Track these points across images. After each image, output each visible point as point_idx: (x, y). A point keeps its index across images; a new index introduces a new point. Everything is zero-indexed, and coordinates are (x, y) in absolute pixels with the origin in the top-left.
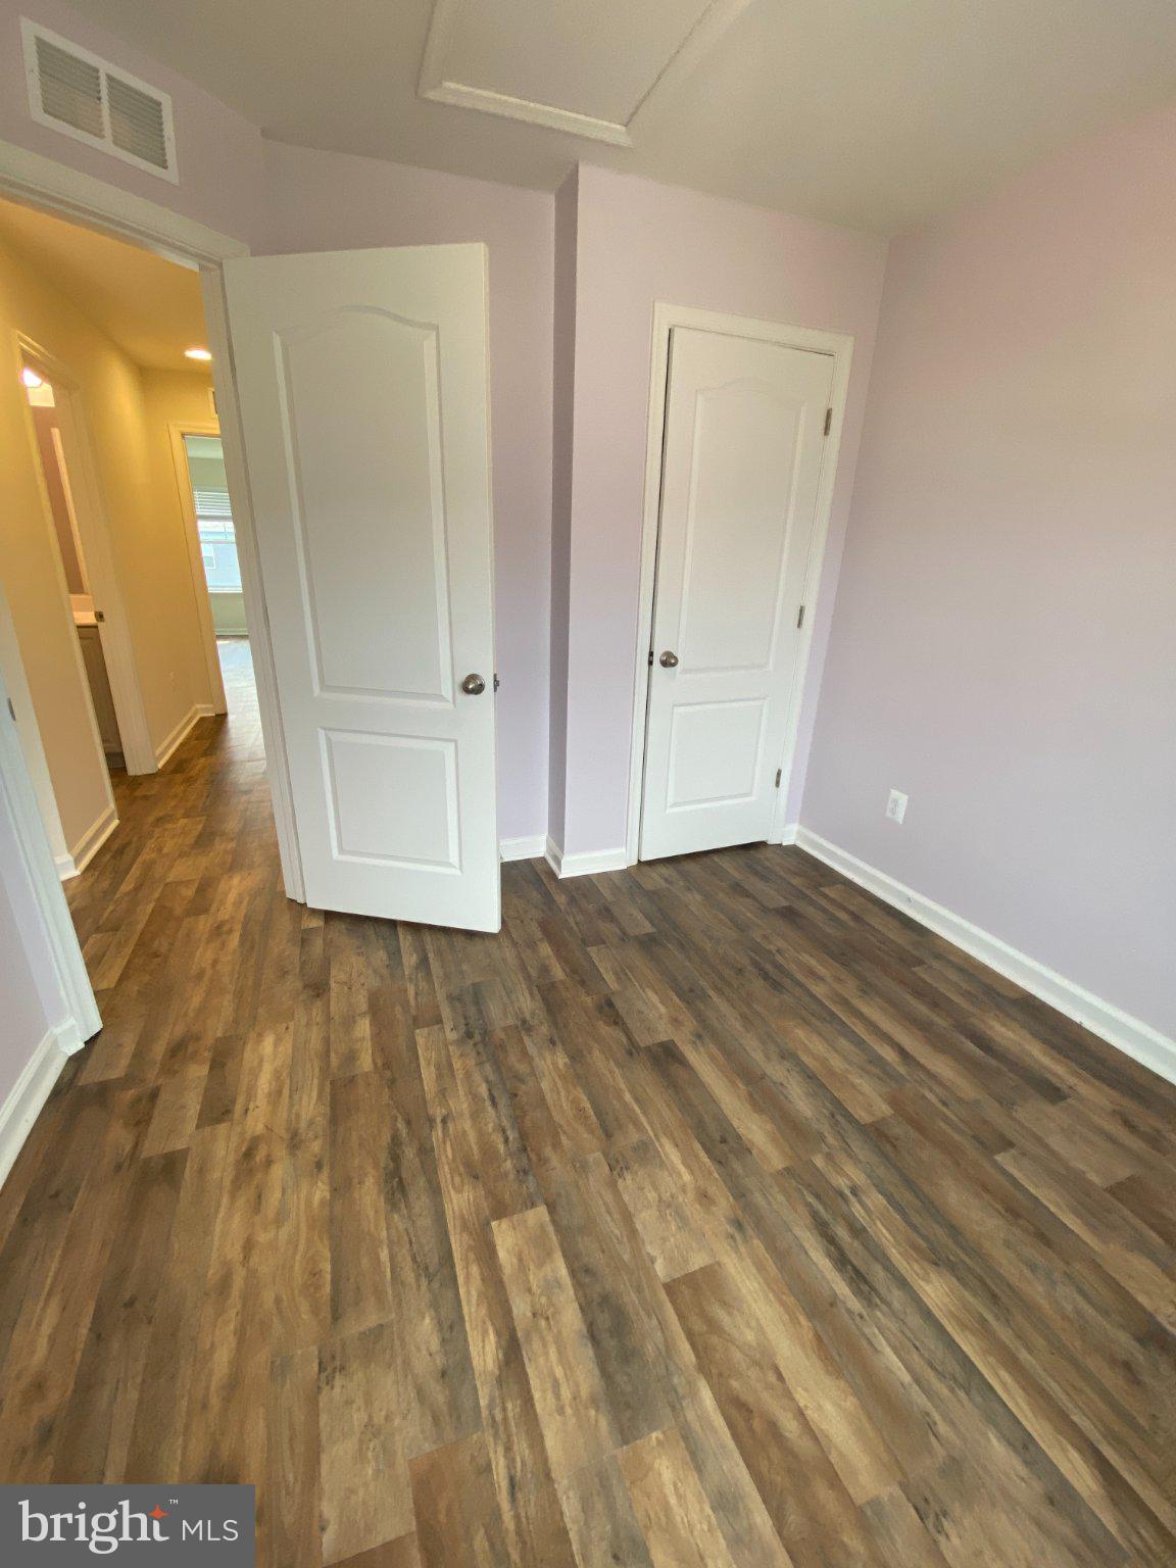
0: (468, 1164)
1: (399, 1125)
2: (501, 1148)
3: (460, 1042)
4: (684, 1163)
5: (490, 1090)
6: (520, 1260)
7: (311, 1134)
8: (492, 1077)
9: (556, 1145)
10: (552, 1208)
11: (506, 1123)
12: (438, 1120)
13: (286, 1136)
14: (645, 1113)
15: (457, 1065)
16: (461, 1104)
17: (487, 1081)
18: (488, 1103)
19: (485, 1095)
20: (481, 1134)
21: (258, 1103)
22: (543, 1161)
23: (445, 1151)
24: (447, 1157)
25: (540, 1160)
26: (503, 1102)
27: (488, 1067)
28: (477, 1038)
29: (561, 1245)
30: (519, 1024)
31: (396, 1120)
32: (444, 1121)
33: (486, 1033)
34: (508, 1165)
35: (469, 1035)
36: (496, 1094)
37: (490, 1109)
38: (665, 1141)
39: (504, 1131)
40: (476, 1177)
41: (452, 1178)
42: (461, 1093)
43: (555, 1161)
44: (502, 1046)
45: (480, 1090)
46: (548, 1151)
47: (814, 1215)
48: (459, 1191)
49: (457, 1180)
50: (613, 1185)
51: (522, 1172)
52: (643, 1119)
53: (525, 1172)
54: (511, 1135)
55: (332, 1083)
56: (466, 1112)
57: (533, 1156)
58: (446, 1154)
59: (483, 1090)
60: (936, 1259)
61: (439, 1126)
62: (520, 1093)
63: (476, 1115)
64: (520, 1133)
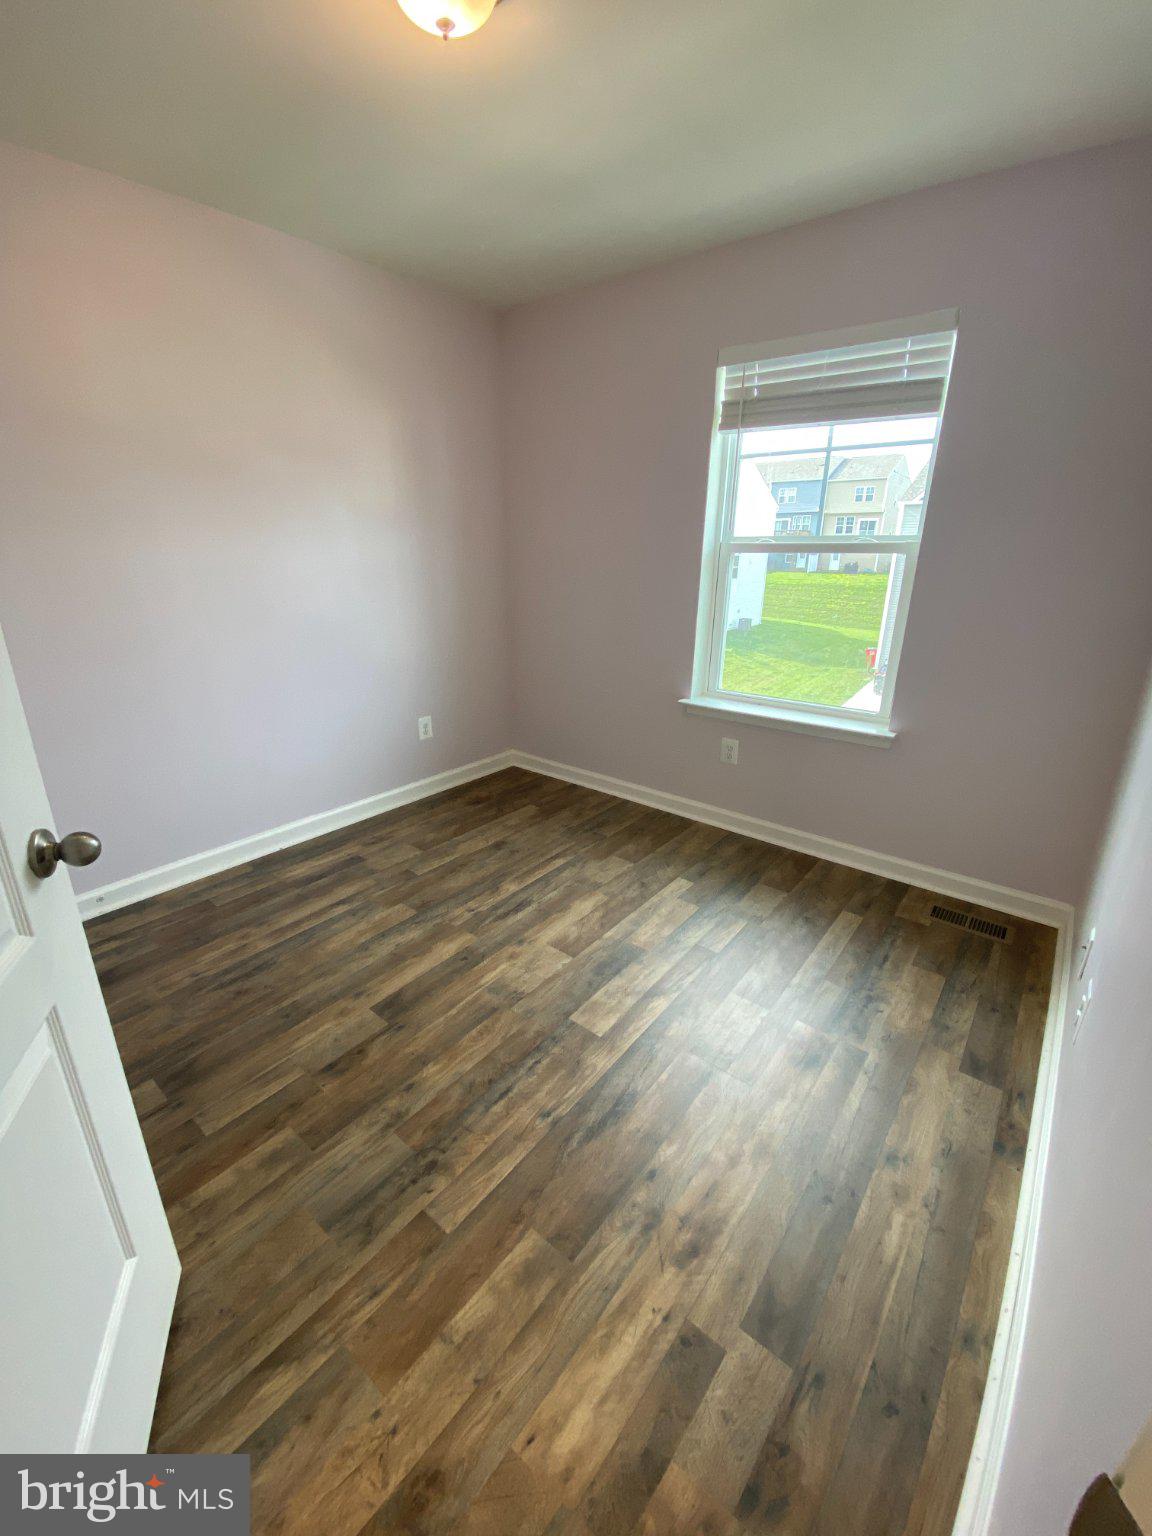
0: (572, 1073)
1: (575, 1144)
2: (544, 1062)
3: (447, 1168)
4: (495, 969)
5: (496, 1102)
6: (608, 1013)
7: (636, 1212)
8: (480, 1108)
9: (521, 1033)
10: (568, 1014)
11: (522, 1071)
12: (550, 1119)
13: (654, 1234)
14: (462, 999)
15: (482, 1147)
16: (524, 1114)
17: (487, 1109)
18: (510, 1095)
19: (502, 1103)
20: (543, 1081)
21: (650, 1316)
22: (539, 1034)
23: (573, 1094)
24: (576, 1090)
25: (539, 1036)
26: (502, 1086)
27: (470, 1119)
28: (431, 1157)
29: (587, 999)
30: (392, 1130)
31: (572, 1151)
32: (548, 1114)
33: (421, 1152)
34: (556, 1050)
35: (432, 1167)
36: (497, 1095)
37: (515, 1091)
38: (483, 981)
39: (530, 1068)
40: (578, 1062)
41: (589, 1076)
42: (511, 1122)
43: (536, 1027)
44: (435, 1126)
45: (498, 1110)
46: (530, 1034)
47: (495, 920)
48: (595, 1066)
49: (587, 1072)
50: (534, 993)
51: (555, 1040)
52: (469, 998)
53: (554, 1039)
54: (530, 1062)
55: (572, 1258)
56: (529, 1104)
57: (540, 1040)
58: (574, 1093)
59: (498, 1108)
60: (495, 888)
61: (553, 1115)
62: (486, 1079)
63: (526, 1097)
64: (525, 1059)
